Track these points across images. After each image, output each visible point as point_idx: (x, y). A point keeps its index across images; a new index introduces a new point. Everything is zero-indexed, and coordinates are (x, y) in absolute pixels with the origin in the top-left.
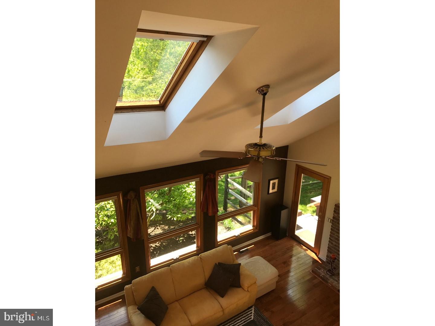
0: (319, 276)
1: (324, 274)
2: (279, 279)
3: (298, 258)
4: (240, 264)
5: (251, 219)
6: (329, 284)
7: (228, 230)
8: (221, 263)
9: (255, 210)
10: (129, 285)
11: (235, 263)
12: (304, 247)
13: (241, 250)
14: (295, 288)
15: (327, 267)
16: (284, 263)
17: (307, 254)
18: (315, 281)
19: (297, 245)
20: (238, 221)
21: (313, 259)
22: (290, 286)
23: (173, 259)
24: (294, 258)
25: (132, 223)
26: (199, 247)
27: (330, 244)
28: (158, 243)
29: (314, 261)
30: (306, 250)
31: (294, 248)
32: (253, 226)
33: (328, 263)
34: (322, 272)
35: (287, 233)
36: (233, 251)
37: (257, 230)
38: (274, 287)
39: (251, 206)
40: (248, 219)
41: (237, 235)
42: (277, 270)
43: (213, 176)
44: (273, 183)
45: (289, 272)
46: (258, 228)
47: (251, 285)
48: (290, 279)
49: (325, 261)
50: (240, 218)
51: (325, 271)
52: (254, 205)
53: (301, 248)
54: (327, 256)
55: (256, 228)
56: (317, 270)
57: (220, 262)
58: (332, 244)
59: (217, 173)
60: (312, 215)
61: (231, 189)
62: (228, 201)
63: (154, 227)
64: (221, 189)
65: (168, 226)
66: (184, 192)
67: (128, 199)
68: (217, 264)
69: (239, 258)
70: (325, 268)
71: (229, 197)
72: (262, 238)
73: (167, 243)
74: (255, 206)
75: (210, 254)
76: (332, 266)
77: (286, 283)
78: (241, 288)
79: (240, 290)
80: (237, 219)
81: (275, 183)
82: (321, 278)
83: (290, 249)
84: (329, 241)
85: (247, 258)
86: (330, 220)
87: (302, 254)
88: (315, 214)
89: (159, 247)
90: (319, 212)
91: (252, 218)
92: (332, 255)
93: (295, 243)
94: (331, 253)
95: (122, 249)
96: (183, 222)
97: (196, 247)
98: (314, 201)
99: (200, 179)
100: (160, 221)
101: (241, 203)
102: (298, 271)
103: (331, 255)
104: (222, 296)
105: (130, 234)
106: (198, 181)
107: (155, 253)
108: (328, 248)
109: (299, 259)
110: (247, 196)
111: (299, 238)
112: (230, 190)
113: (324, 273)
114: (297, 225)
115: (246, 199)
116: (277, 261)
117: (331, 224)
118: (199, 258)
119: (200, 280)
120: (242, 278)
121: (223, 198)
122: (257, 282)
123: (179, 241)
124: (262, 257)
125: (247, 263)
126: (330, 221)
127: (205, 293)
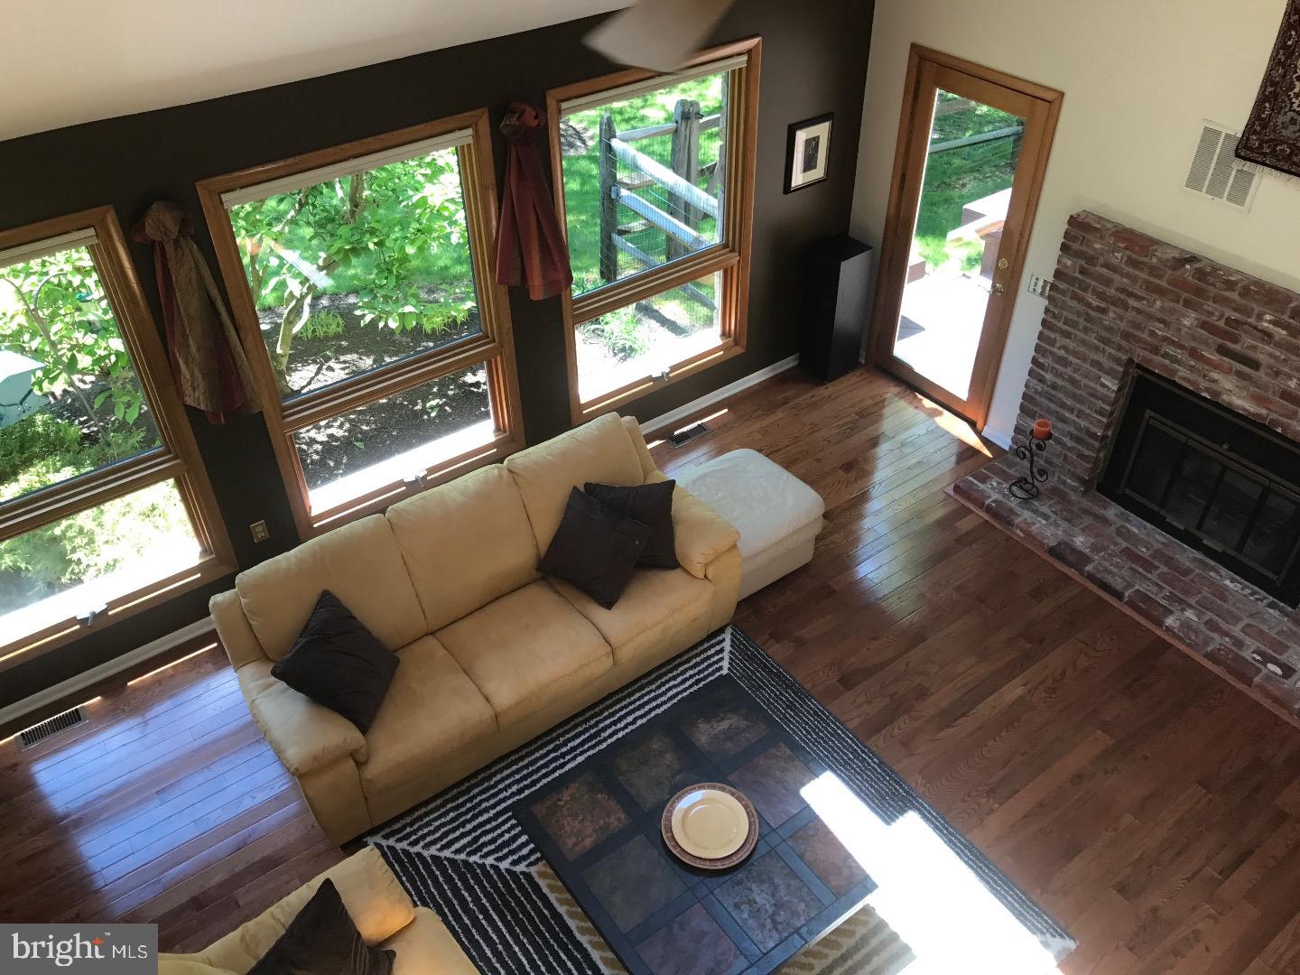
0: (981, 505)
1: (1000, 497)
2: (824, 528)
3: (903, 445)
4: (673, 482)
5: (712, 308)
6: (1018, 532)
7: (624, 359)
8: (597, 485)
9: (732, 267)
10: (227, 594)
11: (650, 481)
12: (927, 403)
13: (676, 433)
14: (886, 556)
15: (1012, 472)
16: (848, 467)
17: (938, 427)
18: (965, 525)
19: (901, 398)
20: (664, 321)
21: (961, 443)
22: (864, 549)
23: (401, 483)
24: (883, 449)
25: (193, 349)
26: (505, 432)
27: (1034, 382)
28: (341, 426)
29: (967, 452)
30: (934, 413)
31: (887, 411)
32: (724, 334)
33: (1018, 456)
34: (993, 490)
35: (863, 353)
36: (645, 436)
37: (739, 350)
38: (806, 556)
39: (712, 251)
40: (703, 311)
41: (656, 374)
42: (819, 496)
43: (536, 118)
44: (808, 142)
45: (863, 497)
46: (744, 341)
47: (717, 557)
48: (867, 523)
49: (1007, 448)
50: (670, 307)
51: (1004, 486)
52: (725, 246)
53: (916, 407)
54: (1018, 430)
55: (736, 342)
56: (975, 481)
57: (593, 481)
58: (1042, 380)
59: (551, 102)
60: (964, 275)
61: (630, 188)
62: (617, 239)
63: (315, 362)
64: (587, 193)
65: (372, 358)
66: (416, 206)
67: (154, 241)
68: (582, 489)
69: (670, 460)
70: (1004, 476)
71: (622, 224)
72: (763, 379)
73: (375, 422)
74: (733, 250)
75: (549, 455)
76: (1031, 466)
77: (853, 540)
78: (678, 571)
79: (674, 577)
80: (660, 314)
81: (816, 139)
82: (988, 510)
83: (872, 413)
84: (1031, 373)
85: (702, 459)
86: (1044, 288)
87: (919, 430)
88: (978, 268)
89: (347, 444)
90: (999, 257)
91: (718, 302)
92: (1039, 424)
93: (891, 391)
94: (1032, 415)
95: (176, 457)
96: (432, 336)
97: (494, 432)
98: (975, 216)
99: (476, 136)
100: (337, 337)
101: (672, 245)
102: (898, 494)
103: (1034, 425)
104: (608, 605)
105: (197, 396)
106: (469, 145)
107: (332, 464)
108: (1023, 398)
109: (907, 450)
110: (697, 210)
111: (909, 369)
112: (624, 192)
113: (1000, 492)
114: (903, 317)
115: (696, 228)
116: (818, 461)
117: (1046, 302)
118: (505, 473)
119: (519, 552)
120: (681, 534)
121: (598, 229)
122: (739, 545)
123: (424, 411)
124: (760, 451)
125: (703, 477)
126: (1039, 289)
127: (540, 597)
